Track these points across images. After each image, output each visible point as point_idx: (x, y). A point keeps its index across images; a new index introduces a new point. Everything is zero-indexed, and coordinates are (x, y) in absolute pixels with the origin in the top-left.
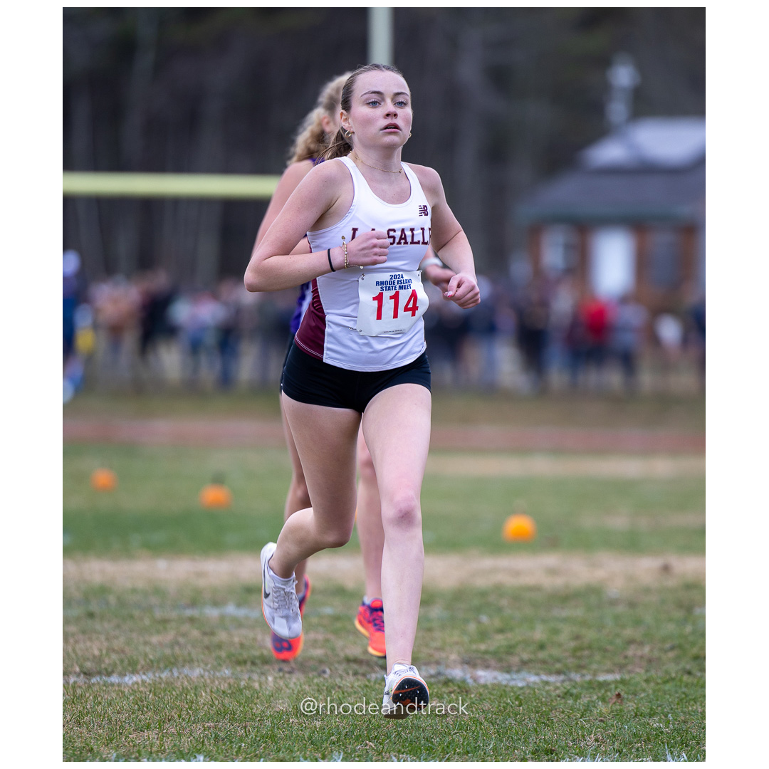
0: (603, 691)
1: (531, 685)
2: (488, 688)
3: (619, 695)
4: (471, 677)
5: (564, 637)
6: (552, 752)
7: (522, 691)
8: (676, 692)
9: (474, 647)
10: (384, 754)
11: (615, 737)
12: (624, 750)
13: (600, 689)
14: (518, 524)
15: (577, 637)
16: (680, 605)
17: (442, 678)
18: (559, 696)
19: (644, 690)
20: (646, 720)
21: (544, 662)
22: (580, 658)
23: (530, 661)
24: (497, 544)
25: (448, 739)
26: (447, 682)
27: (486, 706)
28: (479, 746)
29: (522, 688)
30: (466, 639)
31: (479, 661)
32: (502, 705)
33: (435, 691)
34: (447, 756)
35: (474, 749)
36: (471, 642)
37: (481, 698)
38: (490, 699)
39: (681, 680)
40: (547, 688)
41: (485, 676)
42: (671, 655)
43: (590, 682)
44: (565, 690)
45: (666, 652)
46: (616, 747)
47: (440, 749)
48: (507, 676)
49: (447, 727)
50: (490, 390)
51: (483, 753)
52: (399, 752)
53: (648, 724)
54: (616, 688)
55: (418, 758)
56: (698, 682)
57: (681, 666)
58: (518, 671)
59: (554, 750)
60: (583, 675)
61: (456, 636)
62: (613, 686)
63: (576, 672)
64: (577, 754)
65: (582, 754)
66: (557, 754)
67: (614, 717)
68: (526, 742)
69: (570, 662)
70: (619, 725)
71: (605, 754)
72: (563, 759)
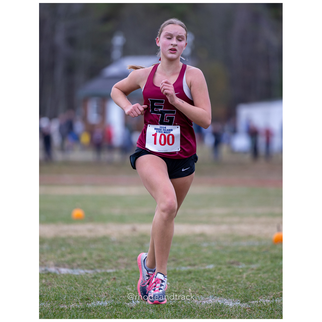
1: (81, 274)
2: (64, 276)
3: (114, 278)
4: (58, 271)
5: (94, 255)
6: (88, 299)
7: (77, 277)
9: (60, 259)
11: (112, 293)
12: (116, 299)
13: (107, 275)
14: (78, 213)
15: (99, 256)
16: (139, 243)
17: (47, 272)
18: (92, 278)
19: (124, 276)
20: (124, 287)
21: (86, 265)
22: (100, 264)
23: (81, 265)
24: (69, 220)
26: (49, 273)
28: (60, 297)
29: (77, 275)
30: (56, 257)
31: (61, 265)
34: (48, 301)
35: (58, 299)
36: (58, 258)
40: (87, 275)
41: (64, 271)
42: (135, 262)
43: (104, 273)
44: (94, 276)
45: (133, 261)
46: (113, 297)
47: (45, 299)
48: (72, 271)
49: (48, 290)
51: (62, 300)
53: (126, 288)
54: (114, 275)
58: (77, 268)
59: (89, 299)
60: (101, 270)
61: (52, 256)
62: (112, 274)
63: (99, 269)
64: (98, 300)
65: (100, 300)
66: (90, 300)
67: (112, 286)
68: (78, 296)
69: (96, 265)
70: (115, 289)
71: (109, 300)
72: (93, 302)
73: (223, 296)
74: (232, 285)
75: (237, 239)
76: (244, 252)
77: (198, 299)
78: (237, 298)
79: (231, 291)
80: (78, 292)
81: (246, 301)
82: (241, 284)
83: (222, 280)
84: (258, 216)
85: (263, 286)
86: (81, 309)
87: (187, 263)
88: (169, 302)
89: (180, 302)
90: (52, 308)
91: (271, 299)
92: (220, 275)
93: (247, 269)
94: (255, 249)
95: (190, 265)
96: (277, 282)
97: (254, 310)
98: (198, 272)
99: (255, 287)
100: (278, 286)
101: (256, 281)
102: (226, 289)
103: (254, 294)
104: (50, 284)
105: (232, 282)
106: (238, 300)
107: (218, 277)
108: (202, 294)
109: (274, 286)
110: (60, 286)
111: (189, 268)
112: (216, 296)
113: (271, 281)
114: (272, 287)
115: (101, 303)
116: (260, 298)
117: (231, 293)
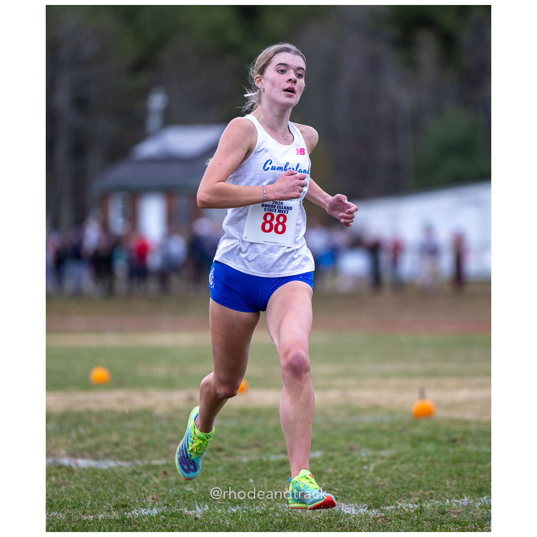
0: (155, 471)
1: (112, 468)
2: (85, 471)
3: (165, 473)
4: (74, 464)
5: (131, 439)
6: (126, 506)
7: (106, 472)
9: (75, 446)
11: (164, 497)
12: (170, 504)
13: (154, 469)
14: (99, 373)
15: (138, 439)
17: (57, 465)
18: (129, 474)
20: (180, 487)
21: (119, 454)
22: (140, 451)
23: (110, 453)
24: (86, 385)
25: (63, 500)
26: (60, 467)
27: (85, 480)
28: (82, 504)
29: (106, 470)
30: (70, 441)
31: (78, 454)
33: (53, 473)
34: (62, 510)
35: (78, 506)
36: (73, 443)
37: (81, 475)
40: (121, 469)
41: (83, 463)
43: (147, 465)
44: (133, 470)
46: (165, 503)
47: (57, 506)
48: (96, 462)
49: (61, 493)
50: (78, 294)
51: (84, 508)
53: (184, 489)
54: (163, 468)
56: (213, 464)
58: (103, 459)
60: (143, 461)
61: (64, 440)
63: (139, 459)
64: (141, 507)
65: (144, 507)
66: (129, 508)
67: (163, 486)
68: (110, 501)
69: (136, 454)
70: (166, 490)
71: (159, 506)
72: (133, 510)
73: (339, 498)
74: (353, 482)
75: (355, 411)
76: (367, 431)
78: (362, 502)
79: (352, 491)
80: (108, 496)
81: (377, 506)
82: (367, 480)
83: (336, 474)
84: (386, 376)
85: (401, 483)
86: (116, 521)
87: (279, 449)
88: (254, 509)
89: (272, 508)
90: (70, 519)
91: (417, 504)
92: (333, 468)
93: (375, 457)
94: (386, 427)
95: (284, 452)
96: (424, 477)
97: (390, 520)
99: (388, 486)
100: (426, 483)
101: (391, 475)
102: (343, 488)
103: (389, 495)
104: (64, 484)
105: (352, 478)
106: (364, 505)
107: (330, 471)
109: (420, 482)
110: (79, 486)
111: (282, 457)
113: (414, 476)
114: (417, 484)
115: (147, 512)
116: (397, 502)
117: (352, 495)
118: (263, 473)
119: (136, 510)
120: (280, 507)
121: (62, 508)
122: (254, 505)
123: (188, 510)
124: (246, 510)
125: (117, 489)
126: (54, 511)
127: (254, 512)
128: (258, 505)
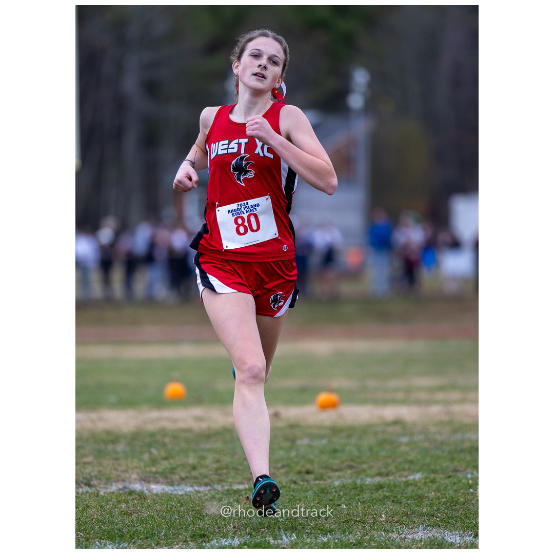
0: (237, 496)
1: (188, 493)
2: (158, 496)
4: (147, 489)
5: (209, 460)
6: (204, 535)
7: (182, 497)
8: (287, 495)
9: (148, 469)
10: (90, 540)
11: (246, 525)
12: (254, 533)
13: (235, 494)
14: (174, 389)
15: (218, 461)
16: (287, 439)
17: (127, 490)
18: (207, 500)
21: (196, 478)
22: (220, 475)
23: (187, 477)
24: (160, 402)
25: (134, 529)
26: (131, 493)
27: (158, 507)
28: (155, 533)
29: (182, 495)
30: (142, 464)
31: (151, 479)
32: (169, 506)
33: (123, 498)
34: (133, 541)
35: (151, 536)
36: (145, 467)
37: (155, 502)
38: (161, 502)
39: (290, 487)
40: (199, 495)
41: (156, 488)
42: (282, 471)
43: (228, 490)
44: (211, 496)
45: (278, 469)
46: (247, 532)
47: (129, 536)
48: (172, 488)
49: (132, 522)
50: (150, 301)
51: (157, 538)
52: (101, 538)
54: (246, 494)
55: (113, 542)
56: (301, 488)
57: (289, 478)
58: (179, 484)
59: (206, 535)
60: (223, 486)
61: (135, 463)
62: (243, 492)
63: (218, 484)
64: (222, 537)
65: (224, 537)
66: (208, 537)
68: (186, 530)
69: (215, 477)
71: (241, 536)
72: (213, 540)
73: (442, 526)
74: (458, 507)
77: (399, 532)
78: (467, 529)
79: (456, 517)
80: (185, 524)
83: (438, 498)
87: (374, 471)
88: (347, 538)
89: (367, 537)
92: (434, 491)
95: (380, 474)
98: (395, 486)
102: (446, 514)
104: (136, 511)
105: (457, 502)
106: (470, 533)
107: (432, 494)
108: (404, 524)
110: (152, 514)
111: (378, 479)
112: (428, 526)
115: (228, 542)
117: (456, 521)
118: (357, 498)
119: (216, 541)
120: (376, 536)
121: (133, 539)
122: (347, 534)
123: (274, 540)
124: (338, 539)
125: (194, 517)
126: (124, 542)
127: (347, 541)
128: (352, 533)
